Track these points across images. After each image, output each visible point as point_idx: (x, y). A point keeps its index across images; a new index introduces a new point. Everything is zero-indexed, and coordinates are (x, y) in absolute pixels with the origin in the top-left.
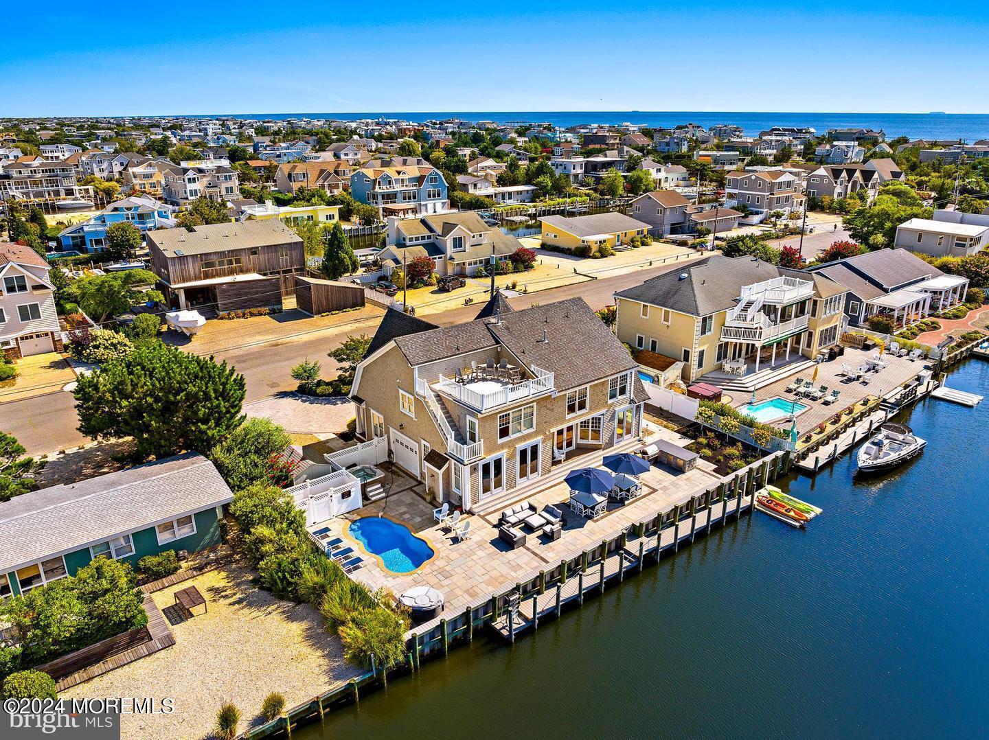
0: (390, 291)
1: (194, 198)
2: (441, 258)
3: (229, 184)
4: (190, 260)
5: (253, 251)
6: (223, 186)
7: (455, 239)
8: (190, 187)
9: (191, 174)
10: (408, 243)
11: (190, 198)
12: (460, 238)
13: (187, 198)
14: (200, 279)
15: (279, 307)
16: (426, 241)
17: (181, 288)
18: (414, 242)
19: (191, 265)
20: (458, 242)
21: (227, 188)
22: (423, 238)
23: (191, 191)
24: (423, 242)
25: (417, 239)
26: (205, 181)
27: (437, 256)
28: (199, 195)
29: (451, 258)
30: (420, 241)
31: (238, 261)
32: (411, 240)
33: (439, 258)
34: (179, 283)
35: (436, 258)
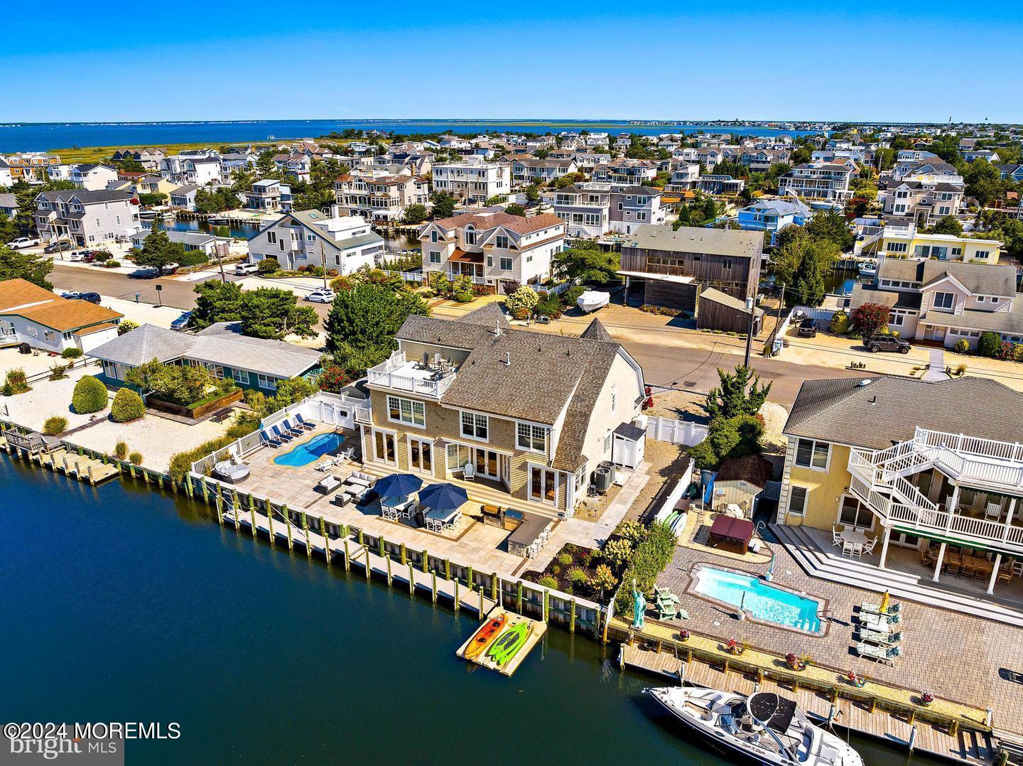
0: (803, 330)
1: (900, 213)
2: (915, 313)
3: (945, 204)
4: (639, 253)
5: (697, 257)
6: (938, 206)
7: (939, 296)
8: (899, 201)
9: (903, 188)
10: (881, 286)
11: (895, 213)
12: (950, 296)
13: (891, 213)
14: (644, 271)
15: (689, 313)
16: (910, 289)
17: (627, 275)
18: (890, 287)
19: (639, 258)
20: (945, 300)
21: (942, 209)
22: (906, 285)
23: (898, 206)
24: (905, 289)
25: (896, 284)
26: (919, 197)
27: (907, 310)
28: (906, 211)
29: (924, 317)
30: (900, 288)
31: (681, 263)
32: (886, 283)
33: (909, 313)
34: (626, 270)
35: (904, 312)
